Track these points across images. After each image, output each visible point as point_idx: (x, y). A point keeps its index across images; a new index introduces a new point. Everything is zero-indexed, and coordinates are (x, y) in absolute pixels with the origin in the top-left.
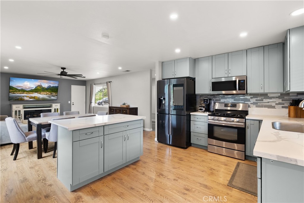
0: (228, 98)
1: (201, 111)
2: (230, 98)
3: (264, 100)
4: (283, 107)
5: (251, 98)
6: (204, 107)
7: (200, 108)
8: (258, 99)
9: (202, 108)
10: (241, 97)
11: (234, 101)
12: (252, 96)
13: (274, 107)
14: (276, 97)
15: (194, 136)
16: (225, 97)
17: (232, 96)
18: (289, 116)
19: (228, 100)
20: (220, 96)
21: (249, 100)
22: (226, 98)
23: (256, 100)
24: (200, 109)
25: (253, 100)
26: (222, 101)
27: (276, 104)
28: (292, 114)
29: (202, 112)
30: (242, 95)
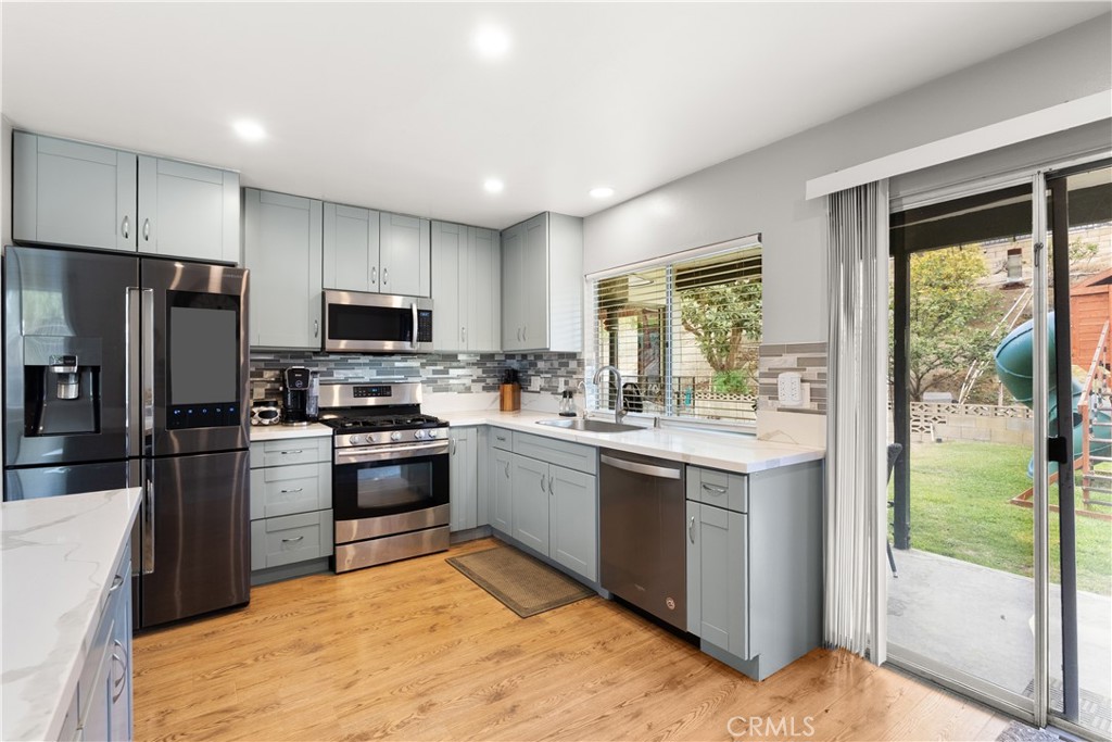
0: (360, 364)
1: (266, 421)
2: (365, 364)
3: (451, 371)
4: (484, 389)
5: (423, 365)
6: (275, 404)
7: (264, 409)
8: (438, 368)
9: (273, 409)
10: (397, 364)
11: (378, 374)
12: (424, 361)
13: (468, 390)
14: (473, 364)
15: (268, 533)
16: (350, 361)
17: (371, 358)
18: (502, 409)
19: (359, 372)
20: (332, 357)
21: (418, 372)
22: (352, 367)
23: (435, 372)
24: (263, 415)
25: (427, 373)
26: (339, 375)
27: (473, 381)
28: (509, 402)
29: (271, 424)
30: (399, 358)
